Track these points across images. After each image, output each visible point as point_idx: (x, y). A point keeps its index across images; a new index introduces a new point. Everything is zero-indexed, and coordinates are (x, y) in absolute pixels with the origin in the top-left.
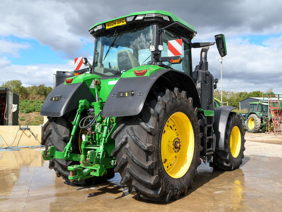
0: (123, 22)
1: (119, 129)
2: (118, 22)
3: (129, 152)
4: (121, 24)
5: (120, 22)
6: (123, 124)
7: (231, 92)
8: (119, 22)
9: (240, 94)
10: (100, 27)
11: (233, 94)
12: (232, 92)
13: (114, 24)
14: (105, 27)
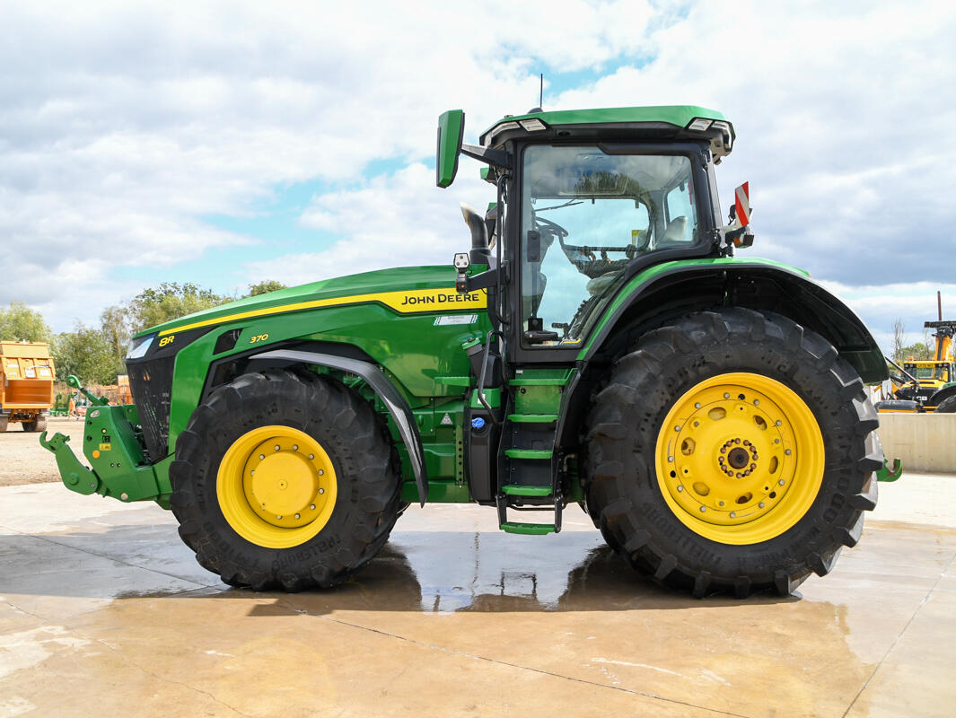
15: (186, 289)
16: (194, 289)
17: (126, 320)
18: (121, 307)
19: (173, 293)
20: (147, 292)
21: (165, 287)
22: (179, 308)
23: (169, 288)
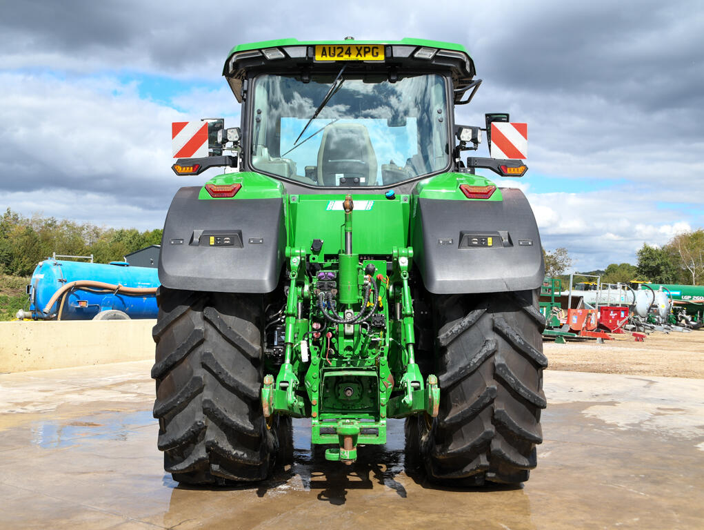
0: (375, 54)
1: (469, 322)
2: (359, 51)
3: (510, 374)
4: (369, 58)
5: (366, 53)
6: (479, 311)
7: (93, 228)
8: (362, 52)
9: (117, 236)
10: (301, 53)
11: (97, 234)
12: (96, 228)
13: (346, 54)
14: (314, 55)
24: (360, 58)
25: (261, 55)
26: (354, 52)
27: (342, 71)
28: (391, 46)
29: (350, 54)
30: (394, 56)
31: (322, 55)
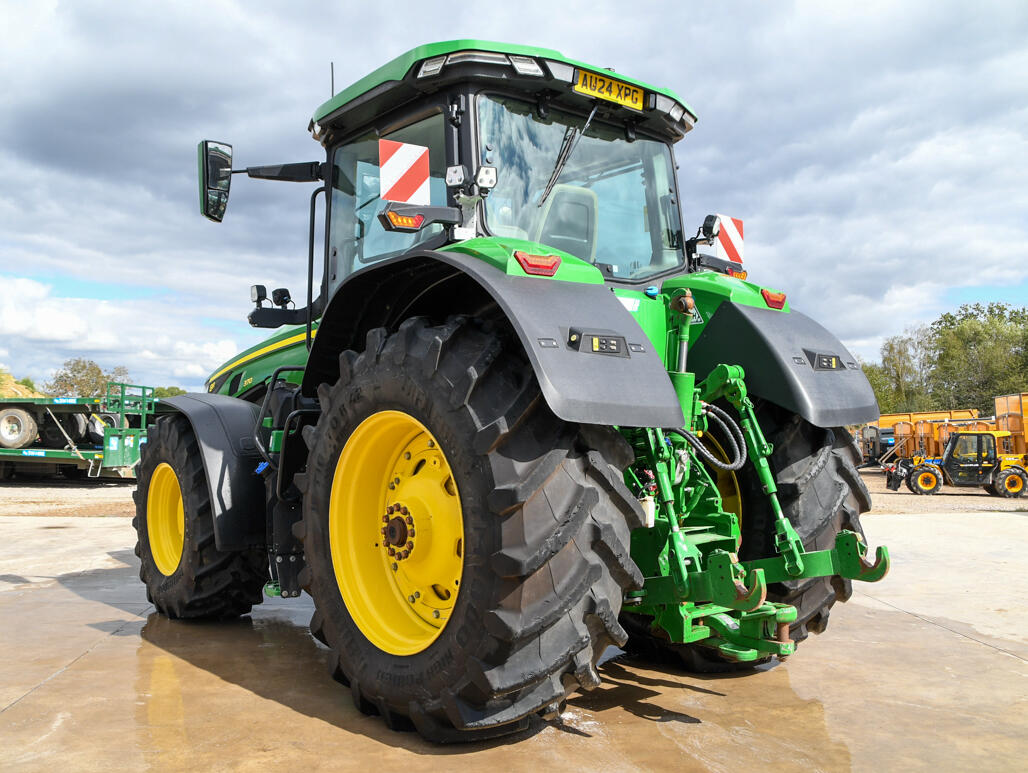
0: (634, 100)
1: (823, 461)
2: (620, 91)
4: (627, 103)
5: (626, 95)
6: (827, 447)
8: (623, 92)
10: (566, 75)
13: (607, 90)
14: (577, 82)
15: (991, 311)
16: (1002, 309)
17: (911, 351)
18: (906, 337)
19: (975, 316)
20: (945, 317)
21: (966, 310)
22: (977, 334)
23: (970, 311)
24: (620, 101)
25: (508, 63)
26: (615, 89)
27: (593, 112)
28: (655, 93)
29: (610, 92)
30: (658, 108)
31: (583, 85)
